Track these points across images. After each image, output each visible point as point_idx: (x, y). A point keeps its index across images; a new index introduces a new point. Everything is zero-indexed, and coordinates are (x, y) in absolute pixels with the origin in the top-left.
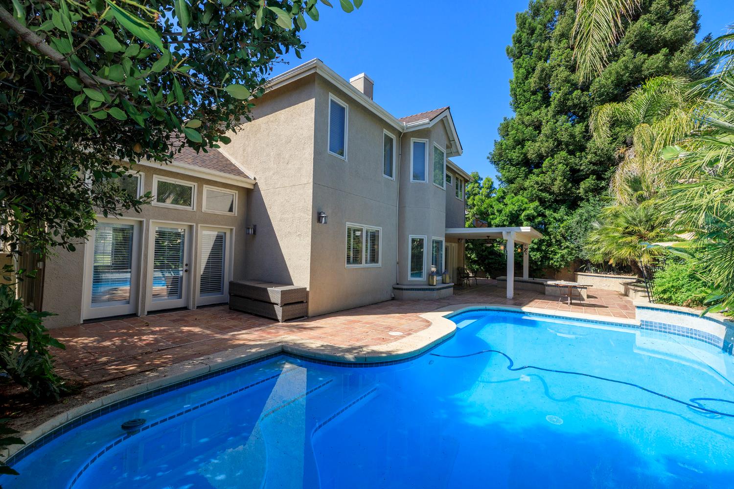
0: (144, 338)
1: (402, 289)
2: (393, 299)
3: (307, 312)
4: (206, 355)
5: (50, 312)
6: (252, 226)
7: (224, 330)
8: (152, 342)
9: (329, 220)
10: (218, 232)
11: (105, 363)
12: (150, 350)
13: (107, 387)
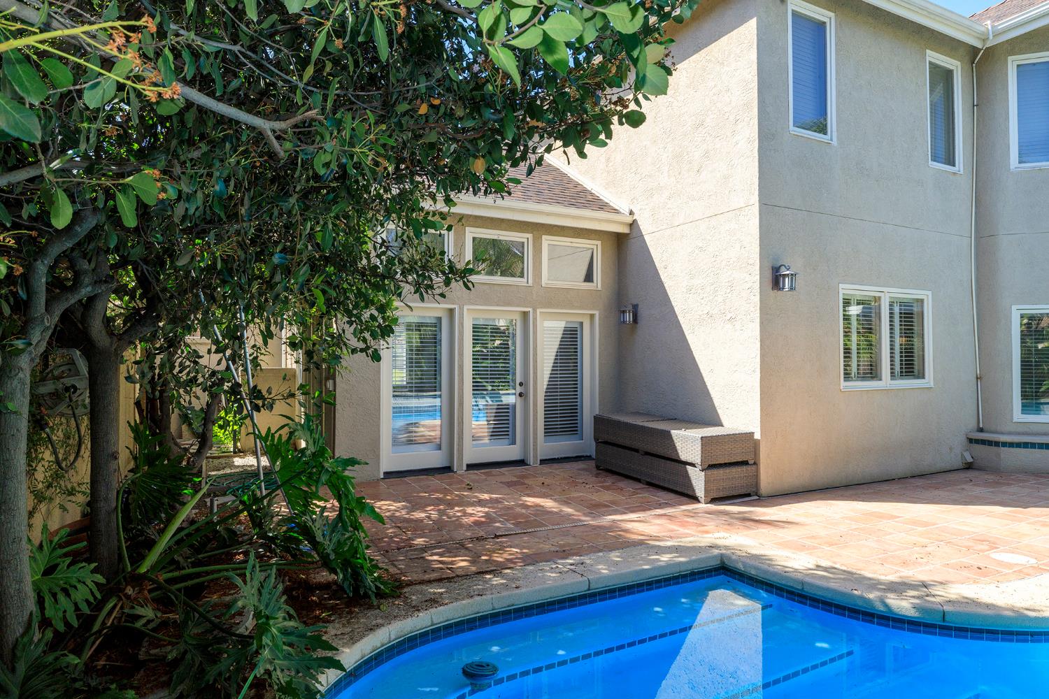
0: (469, 510)
1: (997, 444)
2: (969, 467)
3: (757, 485)
4: (576, 554)
5: (358, 459)
6: (630, 308)
7: (596, 508)
8: (483, 519)
9: (799, 282)
10: (567, 322)
11: (424, 549)
12: (482, 533)
13: (435, 593)
